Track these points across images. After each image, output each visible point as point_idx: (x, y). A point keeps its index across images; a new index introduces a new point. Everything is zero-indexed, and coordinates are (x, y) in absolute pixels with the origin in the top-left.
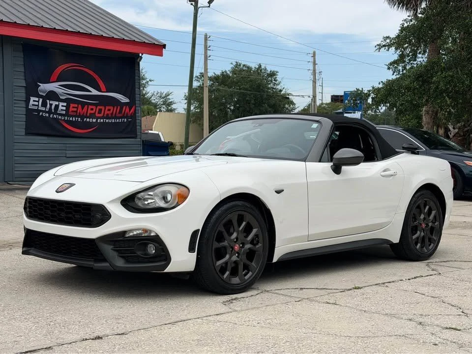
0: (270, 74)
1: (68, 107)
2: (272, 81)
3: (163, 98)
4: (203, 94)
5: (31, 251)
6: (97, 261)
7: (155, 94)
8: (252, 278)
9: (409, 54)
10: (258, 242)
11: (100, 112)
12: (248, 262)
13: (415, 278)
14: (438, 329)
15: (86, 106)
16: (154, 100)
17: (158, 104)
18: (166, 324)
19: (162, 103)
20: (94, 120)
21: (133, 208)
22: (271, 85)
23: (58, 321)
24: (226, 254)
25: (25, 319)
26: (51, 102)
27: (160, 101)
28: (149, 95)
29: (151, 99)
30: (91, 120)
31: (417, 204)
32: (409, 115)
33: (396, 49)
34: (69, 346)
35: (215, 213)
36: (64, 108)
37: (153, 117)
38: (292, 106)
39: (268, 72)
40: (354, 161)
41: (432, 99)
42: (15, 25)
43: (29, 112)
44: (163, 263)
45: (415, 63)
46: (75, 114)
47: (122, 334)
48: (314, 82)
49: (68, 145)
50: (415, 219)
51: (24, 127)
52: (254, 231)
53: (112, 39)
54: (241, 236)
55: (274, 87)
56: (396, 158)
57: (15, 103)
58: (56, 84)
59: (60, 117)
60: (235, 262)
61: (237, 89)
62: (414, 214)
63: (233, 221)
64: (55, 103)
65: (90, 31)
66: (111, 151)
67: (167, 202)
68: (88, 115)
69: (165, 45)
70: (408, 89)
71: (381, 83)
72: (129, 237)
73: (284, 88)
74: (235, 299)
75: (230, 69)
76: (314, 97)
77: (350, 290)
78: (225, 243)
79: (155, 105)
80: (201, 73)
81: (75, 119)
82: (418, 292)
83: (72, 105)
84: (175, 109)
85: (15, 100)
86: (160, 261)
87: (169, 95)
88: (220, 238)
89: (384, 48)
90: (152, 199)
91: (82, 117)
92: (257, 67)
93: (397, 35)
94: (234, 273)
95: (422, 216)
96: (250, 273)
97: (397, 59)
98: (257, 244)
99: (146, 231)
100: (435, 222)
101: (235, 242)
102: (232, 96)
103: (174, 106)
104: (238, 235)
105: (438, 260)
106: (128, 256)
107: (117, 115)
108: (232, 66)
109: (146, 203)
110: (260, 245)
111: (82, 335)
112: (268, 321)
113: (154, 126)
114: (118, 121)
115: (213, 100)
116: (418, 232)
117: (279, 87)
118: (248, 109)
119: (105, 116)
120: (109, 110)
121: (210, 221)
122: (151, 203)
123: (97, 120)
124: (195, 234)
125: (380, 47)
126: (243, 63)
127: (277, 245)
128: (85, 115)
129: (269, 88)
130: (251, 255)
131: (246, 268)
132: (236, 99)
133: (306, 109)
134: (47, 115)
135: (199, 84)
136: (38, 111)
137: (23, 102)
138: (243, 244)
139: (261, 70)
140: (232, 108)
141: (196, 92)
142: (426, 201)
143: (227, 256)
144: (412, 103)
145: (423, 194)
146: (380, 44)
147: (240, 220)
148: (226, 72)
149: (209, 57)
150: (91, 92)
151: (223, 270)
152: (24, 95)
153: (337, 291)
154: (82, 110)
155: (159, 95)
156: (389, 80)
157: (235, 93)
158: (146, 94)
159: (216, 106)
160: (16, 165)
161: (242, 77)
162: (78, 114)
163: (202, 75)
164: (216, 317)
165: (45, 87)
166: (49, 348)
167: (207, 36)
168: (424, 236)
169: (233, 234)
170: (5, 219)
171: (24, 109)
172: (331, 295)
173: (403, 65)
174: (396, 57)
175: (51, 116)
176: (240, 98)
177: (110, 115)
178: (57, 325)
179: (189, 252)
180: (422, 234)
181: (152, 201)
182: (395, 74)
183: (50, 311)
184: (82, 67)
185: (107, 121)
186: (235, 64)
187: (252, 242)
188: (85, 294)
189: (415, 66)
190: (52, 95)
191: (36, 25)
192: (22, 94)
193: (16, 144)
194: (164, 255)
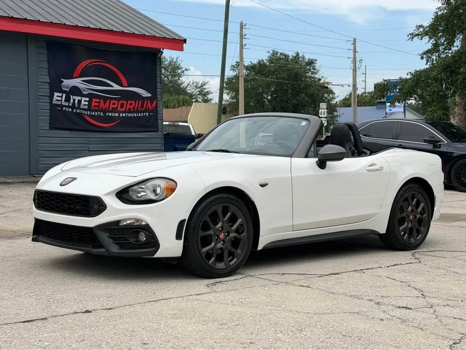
0: (308, 62)
1: (90, 102)
2: (310, 70)
3: (199, 88)
4: (238, 84)
5: (39, 239)
6: (95, 247)
7: (191, 83)
8: (237, 263)
9: (443, 43)
10: (243, 231)
11: (122, 107)
12: (233, 250)
13: (394, 265)
14: (391, 308)
15: (108, 101)
16: (190, 90)
17: (194, 93)
18: (149, 302)
19: (198, 93)
20: (117, 115)
21: (127, 200)
22: (310, 74)
23: (57, 298)
24: (212, 242)
25: (29, 296)
26: (74, 97)
27: (195, 92)
28: (185, 85)
29: (186, 89)
30: (113, 115)
31: (404, 197)
32: (435, 106)
33: (431, 38)
34: (62, 317)
35: (200, 205)
36: (87, 103)
37: (188, 107)
38: (331, 95)
39: (306, 61)
40: (338, 157)
41: (460, 91)
42: (38, 23)
43: (53, 107)
44: (153, 249)
45: (450, 52)
46: (97, 108)
47: (109, 309)
48: (355, 70)
49: (90, 139)
50: (402, 210)
51: (48, 122)
52: (239, 221)
53: (133, 35)
54: (226, 225)
55: (312, 76)
56: (385, 153)
57: (39, 99)
58: (79, 80)
59: (83, 112)
60: (221, 249)
61: (274, 78)
62: (401, 206)
63: (218, 212)
64: (77, 98)
65: (111, 28)
66: (133, 145)
67: (156, 195)
68: (110, 109)
69: (186, 40)
70: (436, 79)
71: (409, 74)
72: (122, 226)
73: (323, 77)
74: (219, 282)
75: (267, 58)
76: (355, 86)
77: (328, 275)
78: (211, 232)
79: (191, 96)
80: (237, 62)
81: (98, 114)
82: (391, 277)
83: (94, 100)
84: (211, 99)
85: (39, 96)
86: (151, 247)
87: (205, 85)
88: (206, 227)
89: (417, 37)
90: (144, 192)
91: (105, 112)
92: (295, 55)
93: (430, 23)
94: (220, 258)
95: (410, 209)
96: (235, 259)
97: (430, 48)
98: (242, 233)
99: (138, 220)
100: (424, 214)
101: (221, 231)
102: (268, 85)
103: (210, 96)
104: (223, 224)
105: (425, 250)
106: (121, 243)
107: (139, 109)
108: (269, 54)
109: (139, 195)
110: (244, 234)
111: (75, 309)
112: (241, 300)
113: (189, 117)
114: (140, 115)
115: (250, 90)
116: (406, 224)
117: (317, 76)
118: (285, 99)
119: (127, 110)
120: (131, 104)
121: (196, 212)
122: (144, 195)
123: (119, 115)
124: (181, 223)
125: (413, 36)
126: (280, 51)
127: (261, 234)
128: (107, 109)
129: (306, 77)
130: (236, 243)
131: (231, 254)
132: (273, 90)
133: (347, 98)
134: (70, 110)
135: (235, 73)
136: (62, 106)
137: (47, 98)
138: (228, 233)
139: (299, 58)
140: (269, 98)
141: (232, 82)
142: (414, 194)
143: (213, 244)
144: (438, 95)
145: (411, 187)
146: (413, 33)
147: (225, 211)
148: (263, 60)
149: (245, 45)
150: (112, 86)
151: (209, 256)
152: (48, 90)
153: (315, 276)
154: (105, 104)
155: (195, 84)
156: (417, 71)
157: (271, 83)
158: (182, 84)
159: (253, 96)
160: (41, 159)
161: (279, 66)
162: (100, 109)
163: (238, 64)
164: (196, 296)
165: (68, 83)
166: (45, 318)
167: (242, 24)
168: (411, 227)
169: (218, 223)
170: (27, 211)
171: (48, 104)
172: (309, 279)
173: (437, 54)
174: (429, 46)
175: (74, 111)
176: (278, 88)
177: (132, 110)
178: (56, 301)
179: (176, 239)
180: (410, 225)
181: (145, 194)
182: (429, 63)
183: (51, 290)
184: (104, 62)
185: (129, 115)
186: (271, 52)
187: (237, 231)
188: (86, 277)
189: (450, 55)
190: (76, 91)
191: (59, 22)
192: (46, 90)
193: (40, 138)
194: (153, 243)
